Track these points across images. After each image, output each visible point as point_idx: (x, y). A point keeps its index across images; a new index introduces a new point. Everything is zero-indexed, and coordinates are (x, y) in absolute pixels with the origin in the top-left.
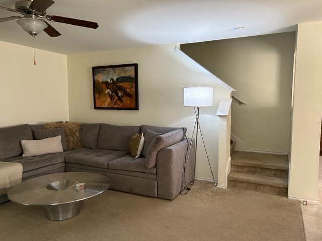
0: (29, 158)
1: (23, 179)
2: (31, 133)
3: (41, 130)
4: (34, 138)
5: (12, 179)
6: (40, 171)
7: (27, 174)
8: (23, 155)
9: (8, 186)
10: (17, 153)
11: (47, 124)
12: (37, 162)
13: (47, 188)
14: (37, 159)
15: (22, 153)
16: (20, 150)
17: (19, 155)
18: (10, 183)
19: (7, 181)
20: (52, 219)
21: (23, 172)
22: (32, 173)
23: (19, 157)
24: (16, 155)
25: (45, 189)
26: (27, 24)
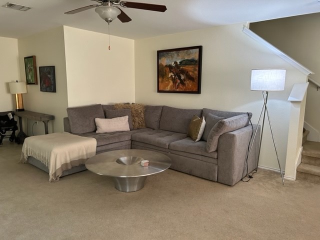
0: (102, 135)
1: (97, 152)
2: (103, 113)
3: (111, 110)
4: (106, 118)
5: (89, 151)
6: (110, 147)
7: (100, 148)
8: (97, 132)
9: (85, 158)
10: (92, 129)
11: (117, 105)
12: (108, 139)
13: (117, 162)
14: (108, 135)
15: (96, 130)
16: (95, 127)
17: (93, 132)
18: (87, 154)
19: (85, 153)
20: (120, 189)
21: (97, 147)
22: (104, 148)
23: (94, 133)
24: (91, 131)
25: (115, 162)
26: (104, 11)
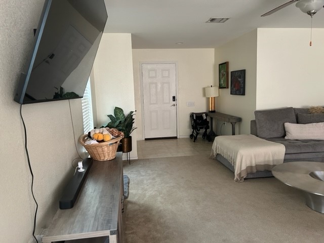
0: (292, 142)
1: (285, 160)
2: (295, 117)
3: (305, 115)
4: (298, 123)
5: (276, 158)
6: (301, 156)
7: (288, 157)
8: (286, 138)
9: (272, 164)
10: (280, 134)
11: (313, 108)
12: (299, 146)
13: (310, 174)
14: (300, 143)
15: (285, 135)
16: (283, 132)
17: (282, 137)
18: (273, 161)
19: (271, 159)
21: (285, 154)
22: (294, 156)
23: (282, 139)
24: (279, 136)
25: (308, 175)
